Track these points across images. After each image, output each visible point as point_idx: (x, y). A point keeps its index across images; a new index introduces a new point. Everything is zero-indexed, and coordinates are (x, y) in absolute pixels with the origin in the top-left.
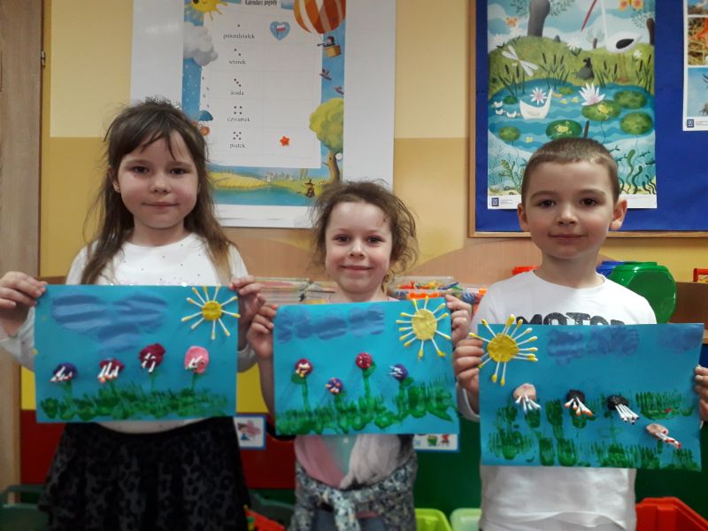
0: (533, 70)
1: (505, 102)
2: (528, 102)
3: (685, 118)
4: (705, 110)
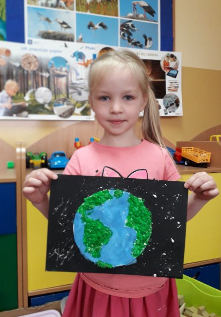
3: (27, 38)
4: (39, 35)
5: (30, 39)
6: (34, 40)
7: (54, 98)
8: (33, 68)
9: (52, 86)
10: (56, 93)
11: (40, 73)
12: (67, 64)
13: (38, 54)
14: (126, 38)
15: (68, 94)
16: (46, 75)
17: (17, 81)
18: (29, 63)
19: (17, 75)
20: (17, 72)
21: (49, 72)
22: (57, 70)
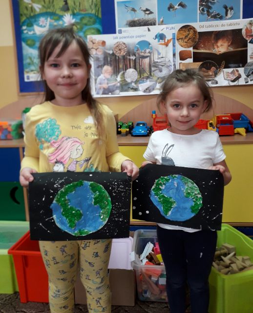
0: (39, 8)
1: (27, 26)
2: (38, 25)
3: (117, 29)
4: (127, 24)
5: (120, 29)
6: (123, 29)
7: (139, 76)
8: (123, 53)
9: (138, 67)
10: (141, 72)
11: (128, 57)
12: (150, 46)
13: (126, 41)
14: (206, 12)
15: (150, 72)
16: (133, 58)
17: (111, 66)
18: (120, 50)
19: (111, 61)
20: (111, 58)
21: (135, 56)
22: (142, 52)
